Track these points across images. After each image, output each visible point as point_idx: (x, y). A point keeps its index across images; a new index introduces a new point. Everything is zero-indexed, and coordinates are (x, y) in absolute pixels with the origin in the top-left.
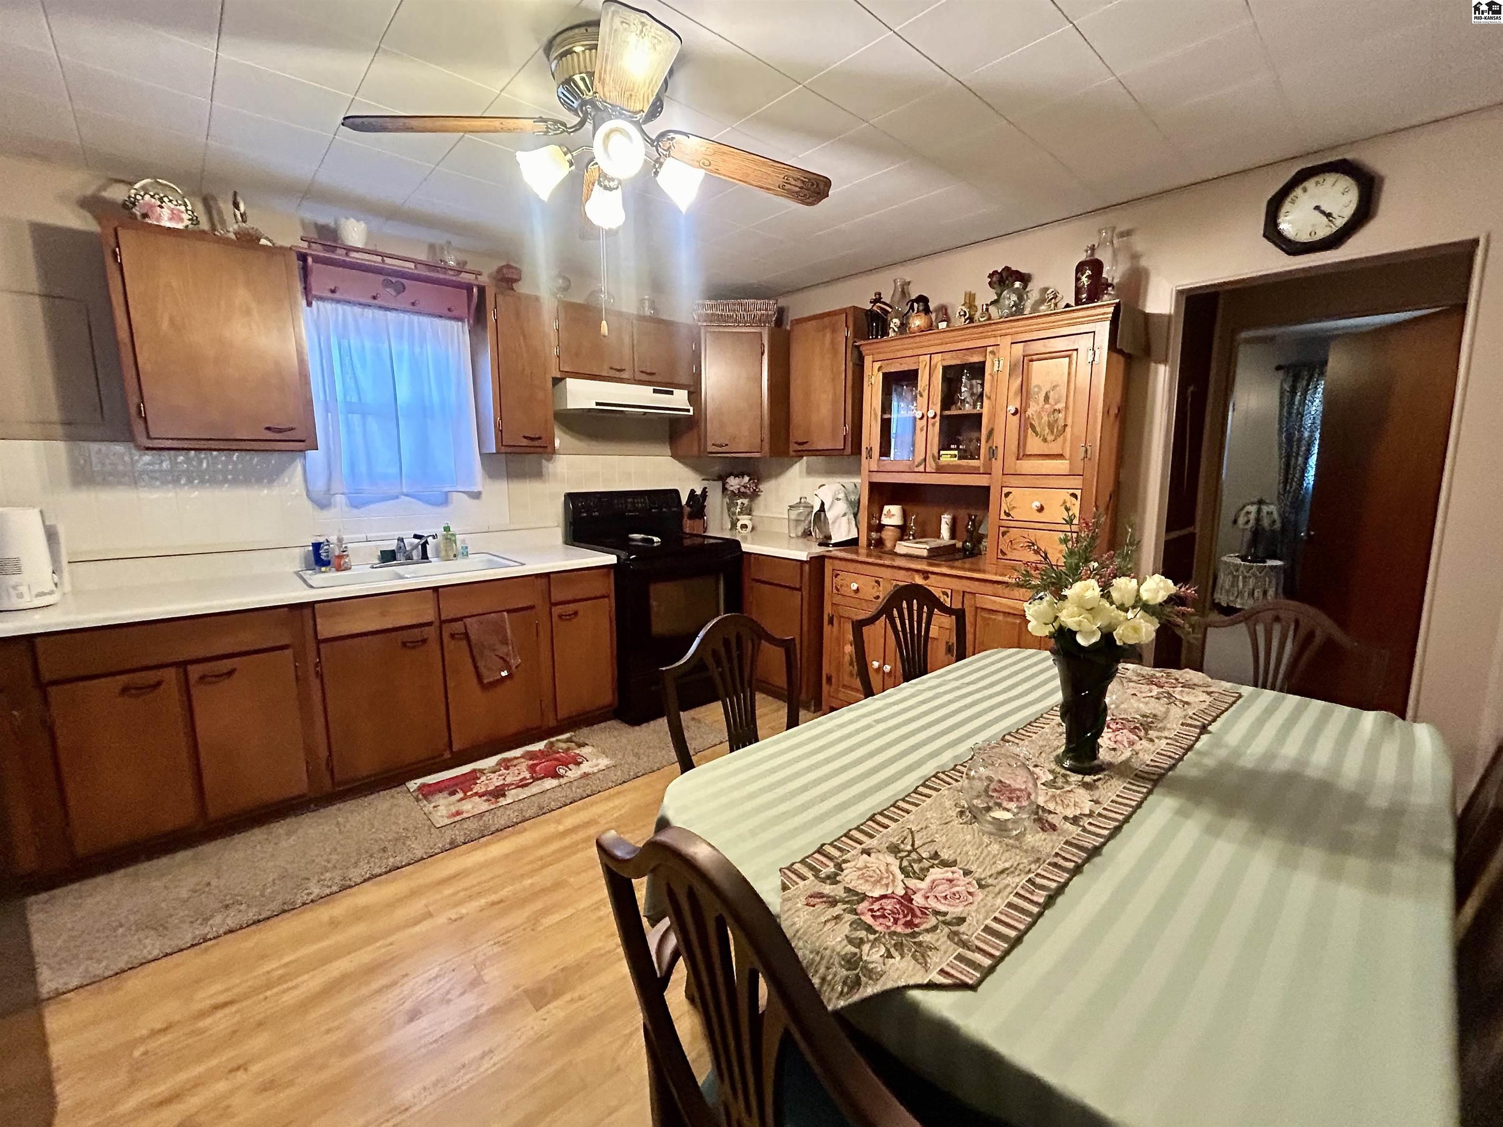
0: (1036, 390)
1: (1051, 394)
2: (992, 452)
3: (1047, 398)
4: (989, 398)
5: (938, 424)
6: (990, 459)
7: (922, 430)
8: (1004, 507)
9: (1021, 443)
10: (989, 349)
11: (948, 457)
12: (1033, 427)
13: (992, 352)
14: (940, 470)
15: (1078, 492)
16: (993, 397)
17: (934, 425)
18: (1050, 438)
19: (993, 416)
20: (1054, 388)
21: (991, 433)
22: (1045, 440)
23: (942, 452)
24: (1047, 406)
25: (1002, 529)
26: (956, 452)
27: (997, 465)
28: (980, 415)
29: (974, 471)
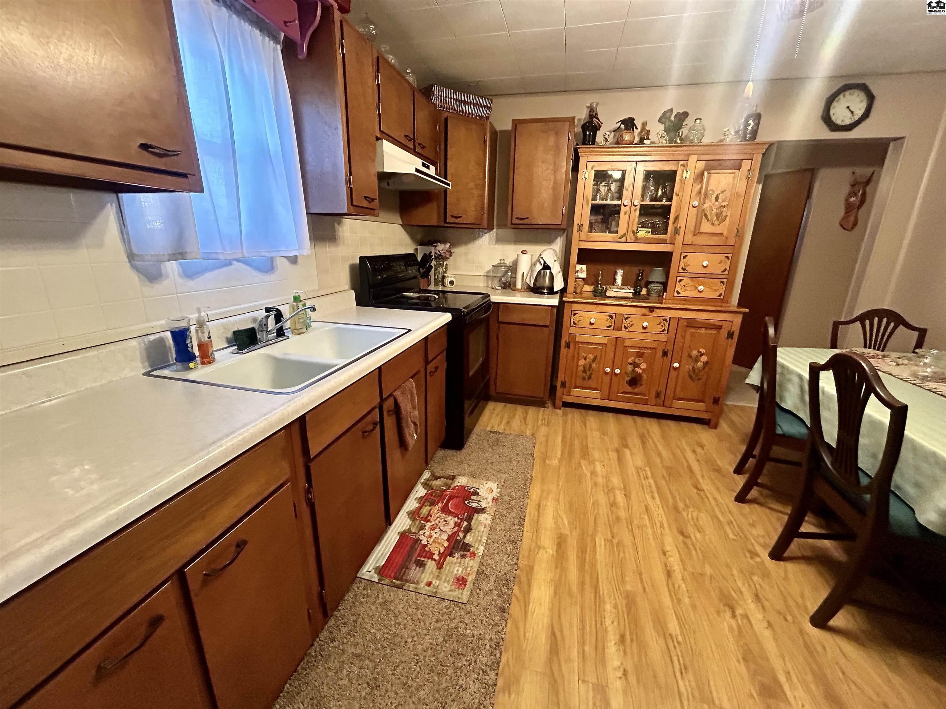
0: (711, 192)
1: (720, 196)
2: (676, 231)
3: (717, 199)
4: (677, 195)
5: (638, 210)
6: (675, 235)
7: (625, 213)
8: (682, 265)
9: (698, 224)
10: (681, 163)
11: (642, 233)
12: (706, 215)
13: (682, 165)
14: (637, 241)
15: (730, 256)
16: (680, 194)
17: (635, 210)
18: (716, 223)
19: (679, 208)
20: (723, 192)
21: (677, 218)
22: (713, 224)
23: (639, 229)
24: (717, 203)
25: (679, 278)
26: (650, 230)
27: (679, 239)
28: (669, 207)
29: (664, 242)
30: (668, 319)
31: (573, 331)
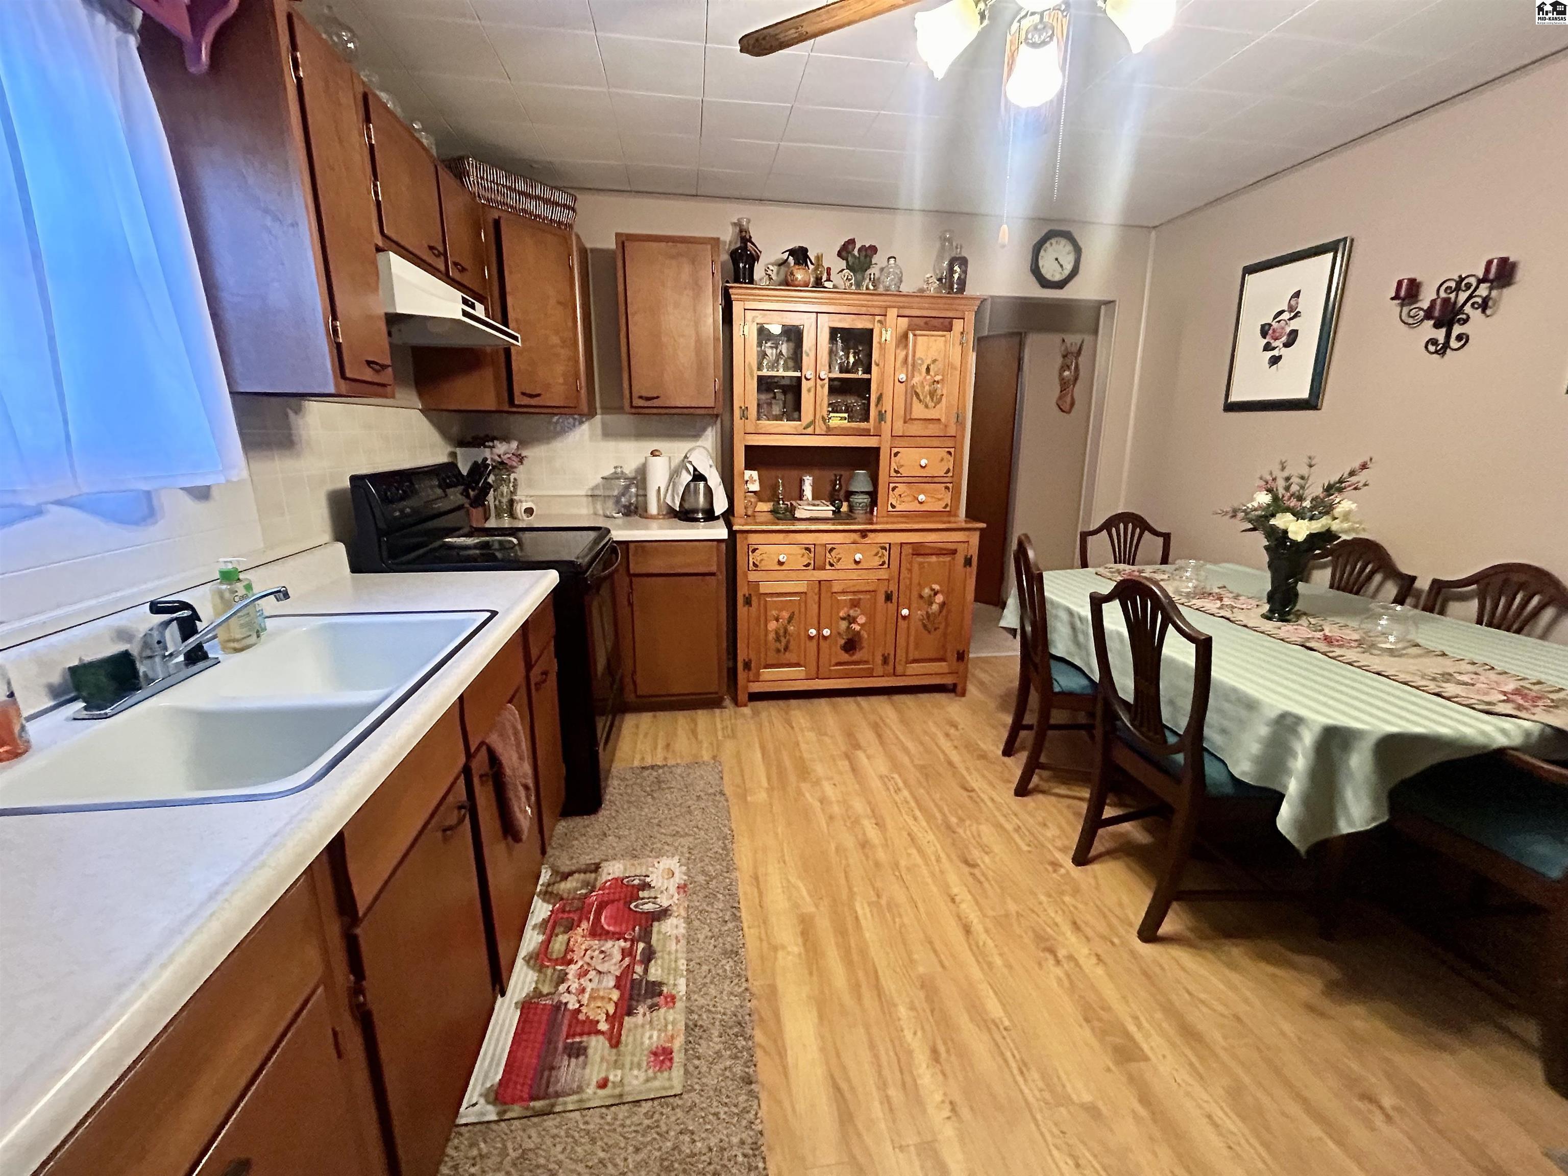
0: (919, 362)
1: (932, 367)
2: (881, 416)
3: (928, 370)
4: (877, 365)
5: (827, 386)
6: (880, 422)
7: (809, 390)
8: (894, 466)
9: (908, 408)
10: (878, 318)
11: (837, 420)
12: (917, 395)
13: (879, 321)
14: (830, 432)
15: (952, 450)
16: (881, 365)
17: (822, 386)
18: (931, 404)
19: (881, 383)
20: (934, 361)
21: (880, 398)
22: (927, 406)
23: (832, 415)
24: (928, 377)
25: (892, 485)
26: (846, 415)
27: (886, 427)
28: (869, 380)
29: (866, 433)
30: (887, 546)
31: (753, 576)
